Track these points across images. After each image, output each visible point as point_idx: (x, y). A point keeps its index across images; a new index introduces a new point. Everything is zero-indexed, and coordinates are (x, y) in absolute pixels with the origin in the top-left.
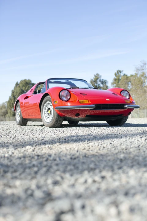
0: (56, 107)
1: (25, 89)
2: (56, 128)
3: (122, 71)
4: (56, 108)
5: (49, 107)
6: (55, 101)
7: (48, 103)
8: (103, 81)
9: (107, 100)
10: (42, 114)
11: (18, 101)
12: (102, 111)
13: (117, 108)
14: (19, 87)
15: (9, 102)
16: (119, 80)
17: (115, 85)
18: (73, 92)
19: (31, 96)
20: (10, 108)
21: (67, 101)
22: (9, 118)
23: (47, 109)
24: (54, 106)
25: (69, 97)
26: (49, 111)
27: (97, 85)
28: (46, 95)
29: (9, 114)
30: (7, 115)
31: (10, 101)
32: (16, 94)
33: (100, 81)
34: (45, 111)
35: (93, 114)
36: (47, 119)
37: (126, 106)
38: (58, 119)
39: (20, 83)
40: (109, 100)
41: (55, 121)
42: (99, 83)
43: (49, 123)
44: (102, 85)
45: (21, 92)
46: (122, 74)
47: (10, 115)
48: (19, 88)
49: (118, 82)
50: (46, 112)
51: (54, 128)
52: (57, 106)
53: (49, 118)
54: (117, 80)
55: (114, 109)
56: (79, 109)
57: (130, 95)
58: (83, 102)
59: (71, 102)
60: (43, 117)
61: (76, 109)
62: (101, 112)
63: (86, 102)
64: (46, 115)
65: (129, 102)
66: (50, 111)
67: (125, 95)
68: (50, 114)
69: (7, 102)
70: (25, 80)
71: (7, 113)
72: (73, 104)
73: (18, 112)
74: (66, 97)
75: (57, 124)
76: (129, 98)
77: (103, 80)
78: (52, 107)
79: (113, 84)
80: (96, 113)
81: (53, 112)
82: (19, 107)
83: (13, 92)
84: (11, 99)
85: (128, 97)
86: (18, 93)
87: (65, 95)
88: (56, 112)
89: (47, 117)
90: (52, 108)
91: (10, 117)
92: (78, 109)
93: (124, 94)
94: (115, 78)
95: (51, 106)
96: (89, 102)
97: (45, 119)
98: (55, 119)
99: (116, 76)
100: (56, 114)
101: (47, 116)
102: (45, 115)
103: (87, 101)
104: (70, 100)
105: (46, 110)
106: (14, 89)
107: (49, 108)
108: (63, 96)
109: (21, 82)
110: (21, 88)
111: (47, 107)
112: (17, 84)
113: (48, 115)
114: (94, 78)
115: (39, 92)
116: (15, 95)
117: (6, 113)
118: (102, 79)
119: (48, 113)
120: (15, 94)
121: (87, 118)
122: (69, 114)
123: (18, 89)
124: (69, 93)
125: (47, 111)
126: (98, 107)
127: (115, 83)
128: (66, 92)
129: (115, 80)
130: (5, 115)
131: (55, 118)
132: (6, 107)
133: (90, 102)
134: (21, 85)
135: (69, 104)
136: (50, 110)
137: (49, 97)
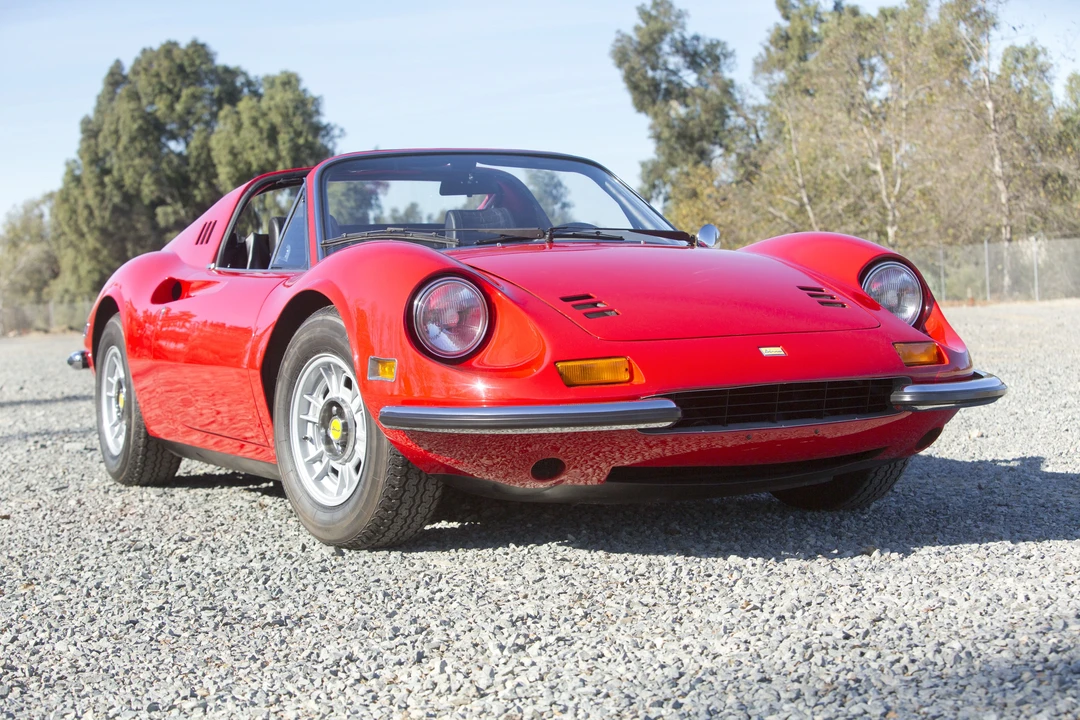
0: (386, 409)
1: (171, 107)
2: (391, 547)
4: (388, 419)
5: (338, 391)
6: (378, 361)
7: (328, 367)
8: (701, 48)
9: (767, 351)
10: (284, 444)
12: (728, 436)
13: (835, 412)
14: (135, 96)
15: (65, 197)
16: (807, 39)
17: (780, 76)
18: (505, 288)
20: (73, 237)
21: (462, 362)
22: (64, 308)
23: (318, 403)
24: (374, 397)
25: (479, 330)
26: (336, 424)
27: (659, 75)
28: (306, 304)
29: (66, 280)
30: (57, 287)
31: (76, 192)
32: (108, 146)
33: (681, 48)
34: (303, 424)
35: (664, 459)
36: (319, 478)
37: (907, 398)
38: (403, 487)
39: (135, 72)
40: (776, 351)
41: (377, 500)
42: (675, 61)
43: (339, 514)
44: (690, 78)
45: (140, 128)
47: (72, 287)
48: (133, 105)
49: (803, 58)
50: (310, 432)
51: (373, 548)
52: (393, 401)
53: (335, 472)
54: (794, 44)
55: (819, 416)
56: (558, 430)
58: (584, 369)
59: (494, 373)
60: (290, 467)
61: (534, 431)
62: (718, 444)
63: (611, 370)
64: (313, 450)
65: (921, 355)
66: (345, 427)
67: (890, 298)
68: (344, 445)
69: (50, 196)
70: (169, 49)
71: (55, 275)
72: (515, 395)
73: (114, 381)
74: (458, 330)
75: (399, 522)
77: (697, 38)
78: (359, 400)
79: (763, 66)
80: (683, 449)
81: (361, 433)
83: (91, 131)
84: (77, 180)
85: (911, 310)
86: (124, 140)
87: (451, 317)
88: (386, 442)
89: (318, 468)
90: (353, 402)
91: (72, 301)
92: (552, 430)
93: (886, 285)
94: (778, 28)
95: (348, 384)
96: (631, 371)
97: (308, 482)
98: (379, 491)
99: (787, 17)
100: (386, 457)
101: (319, 458)
102: (305, 453)
103: (614, 369)
104: (487, 357)
105: (314, 416)
106: (99, 110)
107: (333, 403)
108: (436, 316)
109: (138, 62)
110: (144, 101)
111: (320, 388)
112: (116, 79)
113: (331, 450)
114: (637, 29)
115: (263, 258)
116: (107, 153)
117: (47, 274)
118: (689, 34)
119: (328, 441)
120: (105, 143)
121: (615, 485)
122: (485, 461)
123: (123, 107)
124: (480, 300)
125: (317, 420)
126: (697, 408)
127: (782, 64)
128: (466, 292)
129: (782, 39)
130: (45, 283)
131: (382, 480)
132: (49, 232)
133: (640, 379)
134: (142, 84)
135: (480, 387)
136: (341, 414)
137: (330, 318)
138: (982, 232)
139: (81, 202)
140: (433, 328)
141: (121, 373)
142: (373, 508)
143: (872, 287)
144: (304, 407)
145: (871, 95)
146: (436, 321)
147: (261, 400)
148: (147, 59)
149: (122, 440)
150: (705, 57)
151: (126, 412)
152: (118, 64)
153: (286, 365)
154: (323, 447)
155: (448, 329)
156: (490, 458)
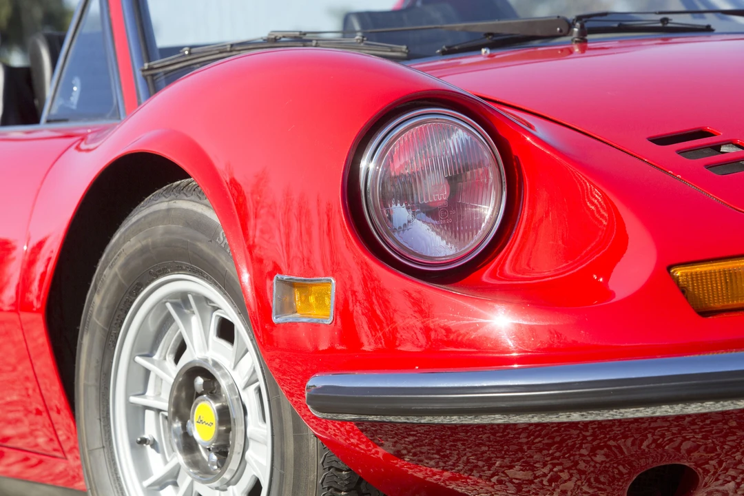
5: (205, 347)
6: (292, 285)
7: (182, 301)
10: (102, 457)
23: (166, 372)
26: (205, 410)
34: (136, 413)
50: (151, 427)
66: (224, 415)
68: (223, 451)
78: (251, 361)
87: (434, 189)
88: (313, 444)
90: (238, 366)
95: (226, 331)
100: (314, 473)
101: (171, 479)
102: (143, 469)
104: (507, 262)
105: (159, 396)
107: (196, 371)
111: (169, 341)
113: (195, 464)
119: (189, 445)
125: (164, 404)
136: (212, 389)
137: (185, 204)
140: (400, 213)
144: (136, 379)
146: (405, 198)
153: (98, 302)
154: (179, 458)
155: (430, 212)
156: (529, 466)
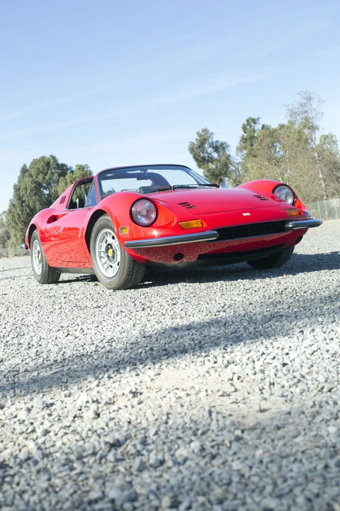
0: (126, 243)
1: (44, 178)
2: (131, 288)
3: (258, 119)
4: (127, 245)
5: (110, 241)
6: (122, 228)
7: (106, 233)
8: (218, 144)
9: (244, 214)
10: (95, 260)
11: (33, 227)
12: (235, 242)
13: (268, 232)
14: (31, 176)
15: (10, 211)
16: (252, 138)
17: (245, 152)
18: (161, 203)
19: (63, 215)
20: (14, 225)
21: (150, 226)
22: (13, 249)
23: (104, 245)
24: (121, 240)
25: (153, 216)
26: (111, 251)
27: (206, 155)
28: (99, 214)
29: (13, 239)
30: (9, 242)
31: (14, 210)
32: (24, 193)
33: (212, 145)
34: (100, 252)
35: (215, 251)
36: (106, 269)
37: (290, 226)
38: (133, 268)
39: (30, 167)
40: (248, 214)
41: (125, 273)
42: (210, 150)
43: (113, 279)
44: (215, 155)
45: (34, 186)
46: (258, 127)
47: (15, 242)
48: (31, 179)
49: (252, 145)
50: (102, 255)
51: (125, 289)
52: (128, 240)
53: (111, 266)
54: (248, 141)
55: (263, 234)
56: (180, 243)
57: (295, 196)
58: (188, 224)
59: (158, 228)
60: (96, 266)
61: (173, 244)
62: (231, 245)
63: (196, 224)
64: (104, 261)
65: (294, 213)
66: (113, 251)
67: (283, 197)
68: (113, 258)
69: (5, 212)
70: (42, 159)
71: (9, 238)
72: (166, 234)
73: (37, 251)
74: (147, 216)
75: (133, 280)
76: (293, 204)
77: (217, 142)
78: (117, 242)
79: (240, 149)
80: (220, 247)
81: (119, 253)
82: (36, 241)
83: (17, 189)
84: (14, 205)
85: (290, 201)
86: (29, 191)
87: (144, 213)
88: (127, 254)
89: (106, 266)
90: (115, 243)
91: (15, 246)
92: (179, 243)
93: (282, 194)
94: (243, 135)
95: (113, 238)
96: (202, 223)
97: (103, 270)
98: (126, 270)
99: (245, 132)
100: (127, 259)
101: (106, 263)
102: (101, 262)
103: (197, 223)
104: (157, 223)
105: (103, 249)
106: (19, 182)
107: (109, 244)
108: (140, 213)
109: (32, 163)
110: (34, 177)
111: (105, 240)
112: (24, 170)
113: (109, 260)
114: (197, 140)
115: (82, 204)
116: (23, 195)
117: (6, 238)
118: (214, 140)
119: (108, 257)
120: (22, 193)
121: (201, 261)
122: (159, 257)
123: (27, 180)
124: (153, 206)
125: (104, 251)
126: (224, 233)
127: (245, 148)
128: (148, 204)
129: (244, 140)
130: (6, 241)
131: (126, 266)
132: (6, 224)
133: (205, 225)
134: (33, 172)
135: (155, 233)
136: (112, 248)
137: (106, 217)
138: (317, 198)
139: (16, 213)
140: (139, 217)
141: (39, 248)
142: (124, 276)
143: (277, 194)
144: (99, 247)
145: (276, 155)
146: (140, 214)
147: (86, 246)
148: (35, 162)
149: (41, 270)
150: (220, 147)
151: (41, 261)
152: (25, 165)
153: (93, 234)
154: (107, 259)
155: (144, 216)
156: (160, 255)
